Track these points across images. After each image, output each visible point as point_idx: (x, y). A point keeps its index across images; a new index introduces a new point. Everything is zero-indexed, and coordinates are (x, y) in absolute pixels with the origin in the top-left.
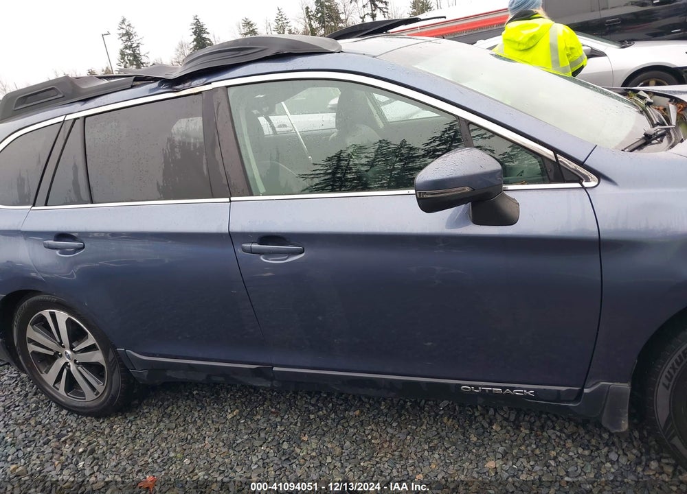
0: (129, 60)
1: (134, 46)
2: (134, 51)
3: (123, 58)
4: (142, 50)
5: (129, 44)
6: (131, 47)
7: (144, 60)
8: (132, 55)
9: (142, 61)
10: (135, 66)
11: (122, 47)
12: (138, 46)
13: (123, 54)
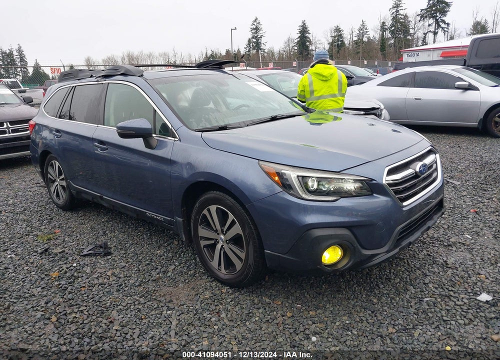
0: (253, 46)
1: (258, 37)
2: (257, 40)
3: (249, 44)
4: (263, 40)
5: (256, 35)
6: (256, 37)
7: (263, 47)
8: (256, 43)
9: (261, 48)
10: (255, 51)
11: (251, 36)
12: (261, 37)
13: (249, 41)
